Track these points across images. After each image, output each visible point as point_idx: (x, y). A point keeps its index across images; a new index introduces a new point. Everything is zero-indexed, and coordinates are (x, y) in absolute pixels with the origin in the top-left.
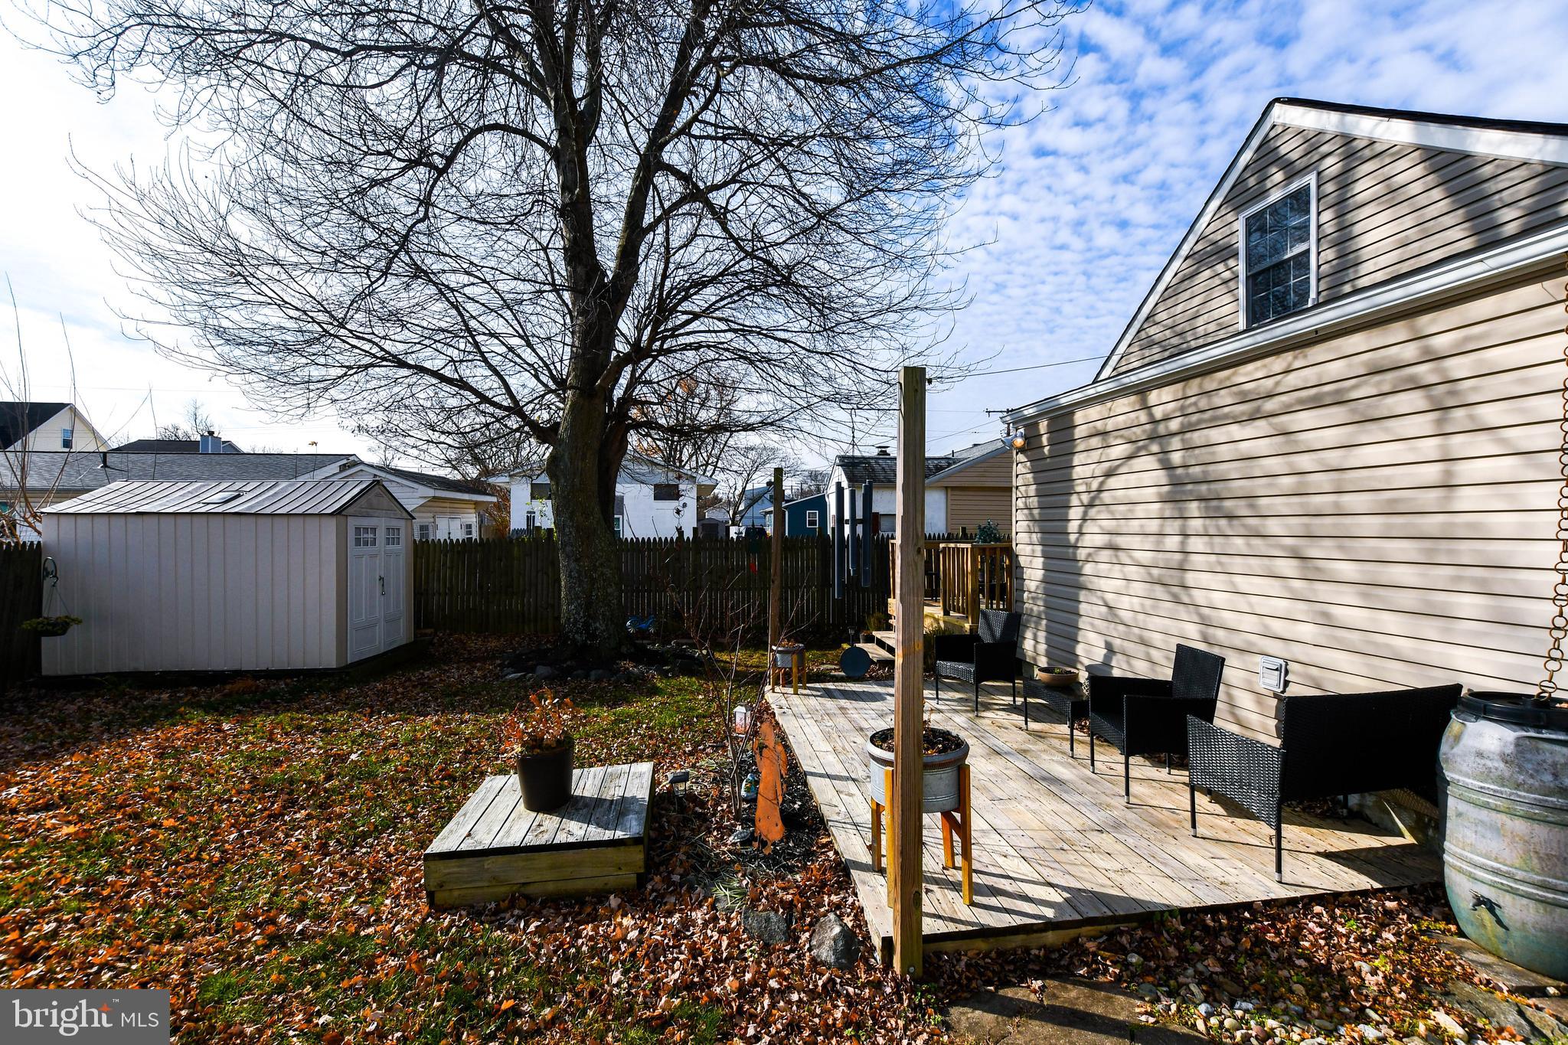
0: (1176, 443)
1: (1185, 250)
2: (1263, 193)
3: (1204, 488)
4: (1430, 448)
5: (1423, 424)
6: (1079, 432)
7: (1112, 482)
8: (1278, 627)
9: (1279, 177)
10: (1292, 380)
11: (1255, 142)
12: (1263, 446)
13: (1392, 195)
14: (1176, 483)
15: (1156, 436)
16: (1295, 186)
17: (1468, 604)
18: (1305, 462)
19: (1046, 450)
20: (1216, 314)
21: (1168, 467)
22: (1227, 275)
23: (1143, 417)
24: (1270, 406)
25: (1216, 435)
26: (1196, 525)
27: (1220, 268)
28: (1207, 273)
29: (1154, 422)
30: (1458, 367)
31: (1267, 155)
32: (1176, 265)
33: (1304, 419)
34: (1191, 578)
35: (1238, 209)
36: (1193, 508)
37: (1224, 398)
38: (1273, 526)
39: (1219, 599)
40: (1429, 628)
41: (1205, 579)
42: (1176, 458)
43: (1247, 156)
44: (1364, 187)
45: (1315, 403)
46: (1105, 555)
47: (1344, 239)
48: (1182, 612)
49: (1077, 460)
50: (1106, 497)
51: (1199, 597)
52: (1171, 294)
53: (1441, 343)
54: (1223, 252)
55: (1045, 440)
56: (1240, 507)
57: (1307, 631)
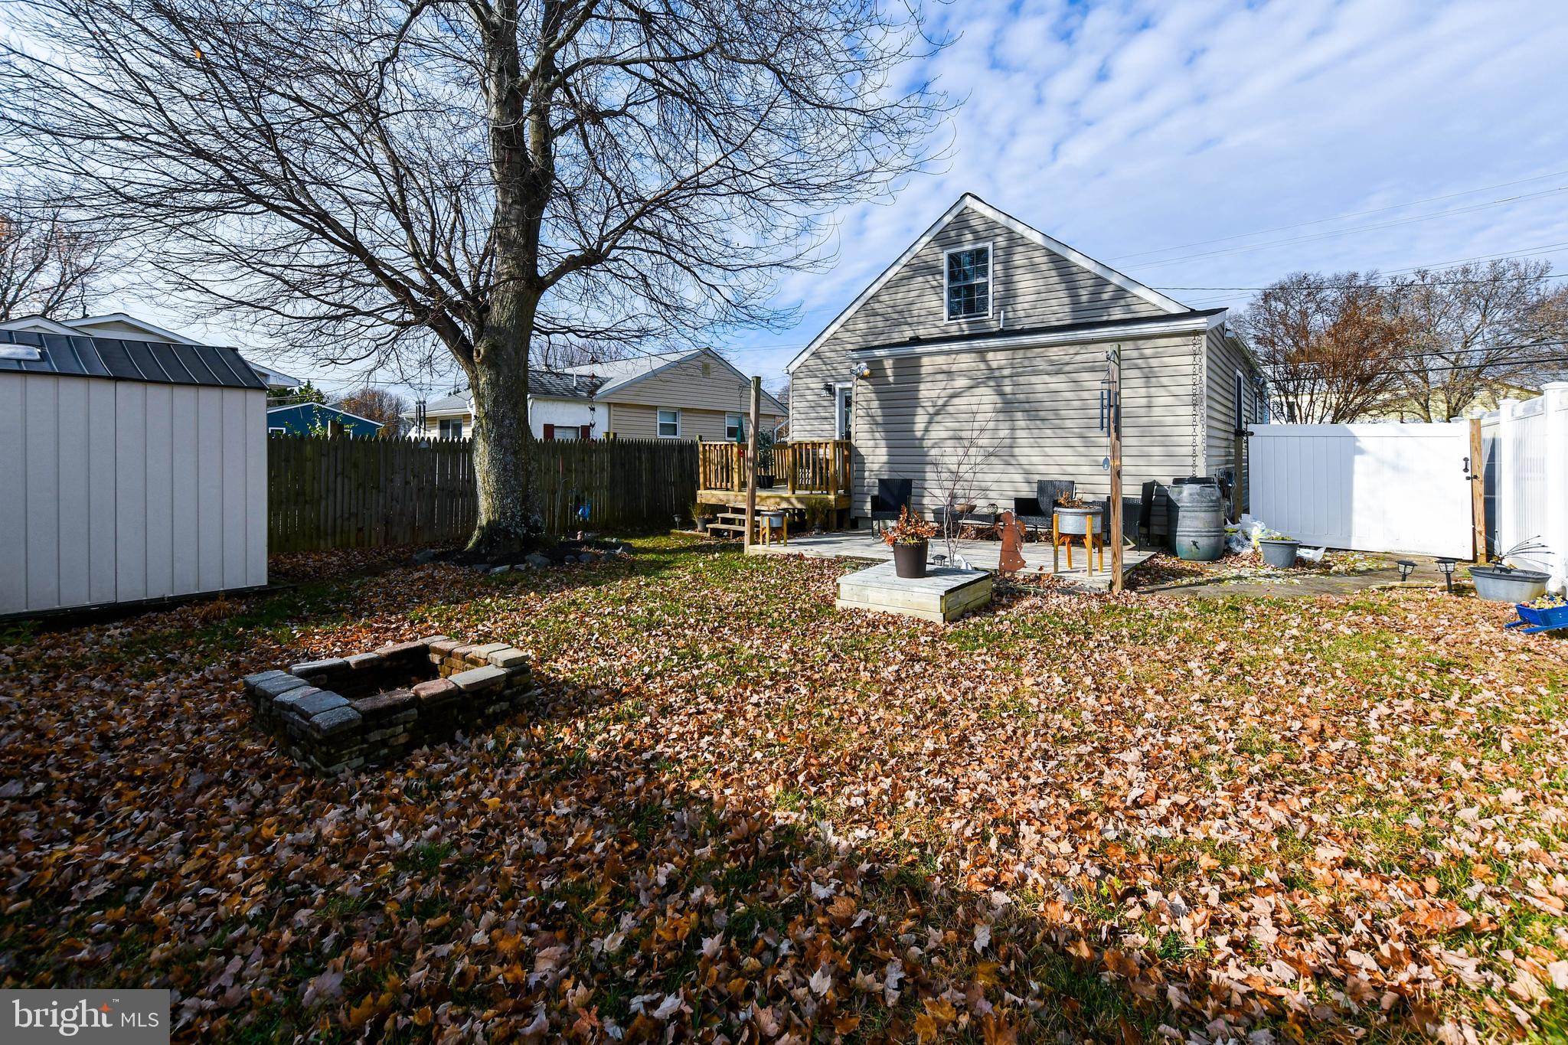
0: (1007, 381)
1: (904, 261)
2: (959, 243)
3: (1027, 406)
4: (1143, 391)
5: (1140, 382)
6: (924, 370)
7: (956, 401)
8: (1070, 469)
9: (969, 237)
10: (1078, 358)
11: (955, 212)
12: (1063, 387)
13: (1033, 267)
14: (1006, 403)
15: (992, 378)
16: (980, 245)
17: (1156, 450)
18: (1085, 395)
19: (891, 379)
20: (927, 305)
21: (1001, 394)
22: (934, 283)
23: (982, 366)
24: (1067, 368)
25: (1034, 379)
26: (1022, 424)
27: (930, 278)
28: (920, 279)
29: (990, 369)
30: (1154, 362)
31: (962, 221)
32: (896, 269)
33: (1085, 376)
34: (1017, 451)
35: (944, 246)
36: (1019, 415)
37: (1038, 362)
38: (1069, 423)
39: (1035, 460)
40: (1141, 461)
41: (1026, 451)
42: (1008, 389)
43: (948, 219)
44: (1019, 259)
45: (1093, 370)
46: (950, 443)
47: (1008, 282)
48: (1011, 469)
49: (922, 386)
50: (950, 409)
51: (1023, 460)
52: (891, 286)
53: (1148, 352)
54: (933, 270)
55: (889, 372)
56: (1050, 414)
57: (1086, 469)
